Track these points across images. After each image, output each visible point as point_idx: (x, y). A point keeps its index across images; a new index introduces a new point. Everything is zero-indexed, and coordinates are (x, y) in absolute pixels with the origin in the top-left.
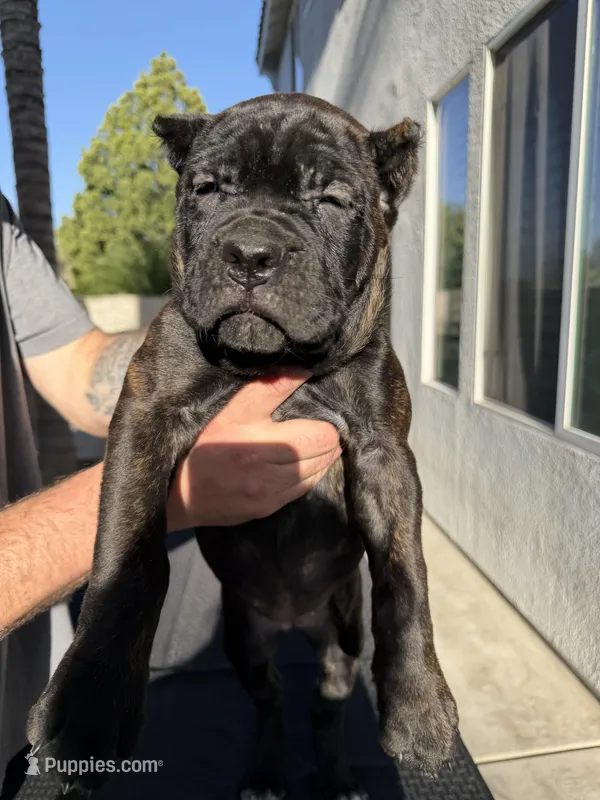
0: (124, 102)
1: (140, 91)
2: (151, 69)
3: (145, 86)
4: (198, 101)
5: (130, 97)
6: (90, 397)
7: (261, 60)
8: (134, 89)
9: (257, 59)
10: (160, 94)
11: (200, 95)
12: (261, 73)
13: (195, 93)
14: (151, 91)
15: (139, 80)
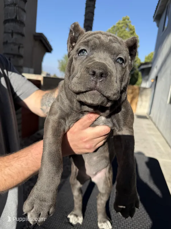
0: (113, 28)
1: (118, 25)
2: (122, 19)
3: (119, 24)
4: (134, 29)
5: (114, 27)
6: (42, 109)
7: (155, 17)
8: (116, 25)
9: (154, 17)
10: (123, 26)
11: (135, 27)
12: (154, 21)
13: (133, 27)
14: (121, 25)
15: (118, 22)
